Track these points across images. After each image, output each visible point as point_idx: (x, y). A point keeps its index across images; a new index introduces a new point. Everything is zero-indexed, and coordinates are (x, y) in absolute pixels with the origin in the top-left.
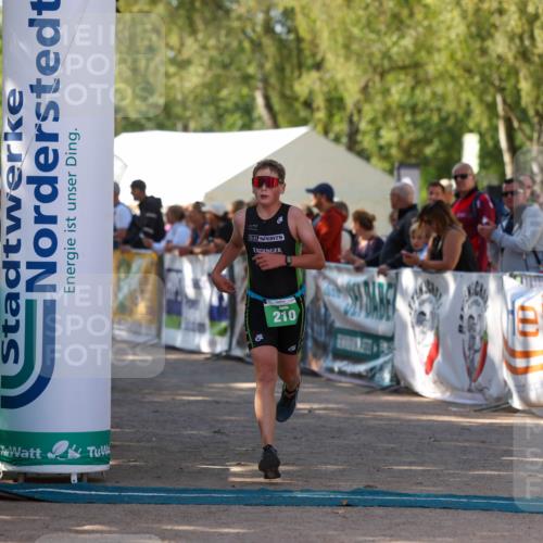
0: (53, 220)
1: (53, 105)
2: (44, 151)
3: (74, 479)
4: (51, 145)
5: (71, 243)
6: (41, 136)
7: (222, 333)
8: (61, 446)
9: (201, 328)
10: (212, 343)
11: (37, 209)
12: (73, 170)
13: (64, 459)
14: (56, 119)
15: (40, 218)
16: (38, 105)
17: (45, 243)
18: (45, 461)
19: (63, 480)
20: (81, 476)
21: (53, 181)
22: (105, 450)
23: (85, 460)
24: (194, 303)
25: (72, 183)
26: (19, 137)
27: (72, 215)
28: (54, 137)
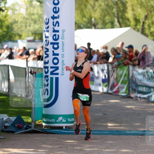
0: (58, 55)
1: (57, 22)
2: (55, 35)
3: (64, 128)
4: (57, 33)
5: (63, 61)
6: (54, 31)
7: (106, 86)
8: (60, 118)
9: (100, 85)
10: (103, 89)
11: (53, 52)
12: (63, 40)
13: (61, 122)
14: (58, 26)
15: (54, 54)
16: (53, 22)
17: (56, 61)
18: (56, 123)
19: (61, 128)
20: (66, 127)
21: (57, 44)
22: (73, 119)
23: (67, 122)
24: (98, 78)
25: (63, 44)
26: (48, 31)
27: (63, 53)
28: (58, 31)
